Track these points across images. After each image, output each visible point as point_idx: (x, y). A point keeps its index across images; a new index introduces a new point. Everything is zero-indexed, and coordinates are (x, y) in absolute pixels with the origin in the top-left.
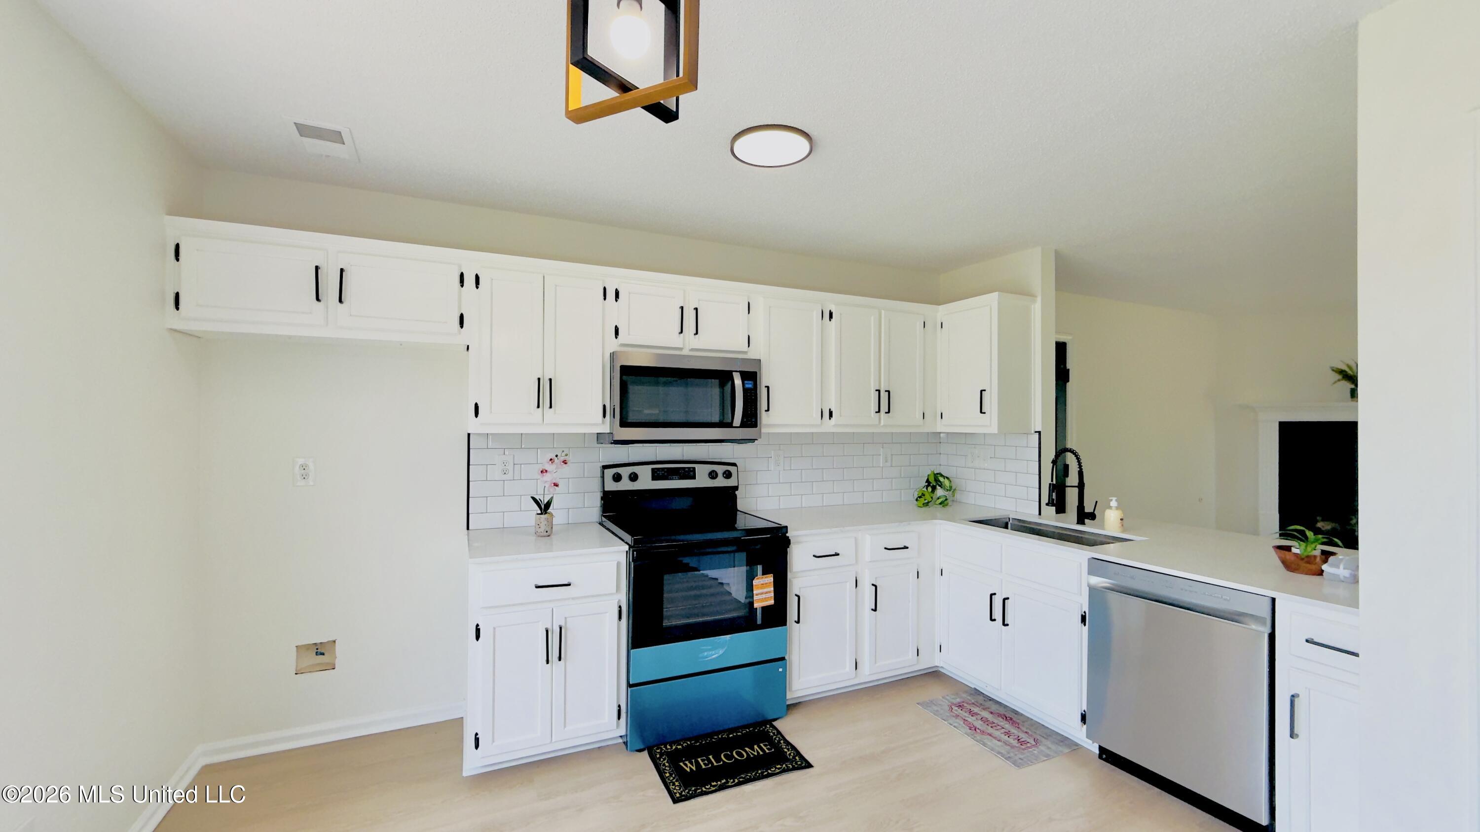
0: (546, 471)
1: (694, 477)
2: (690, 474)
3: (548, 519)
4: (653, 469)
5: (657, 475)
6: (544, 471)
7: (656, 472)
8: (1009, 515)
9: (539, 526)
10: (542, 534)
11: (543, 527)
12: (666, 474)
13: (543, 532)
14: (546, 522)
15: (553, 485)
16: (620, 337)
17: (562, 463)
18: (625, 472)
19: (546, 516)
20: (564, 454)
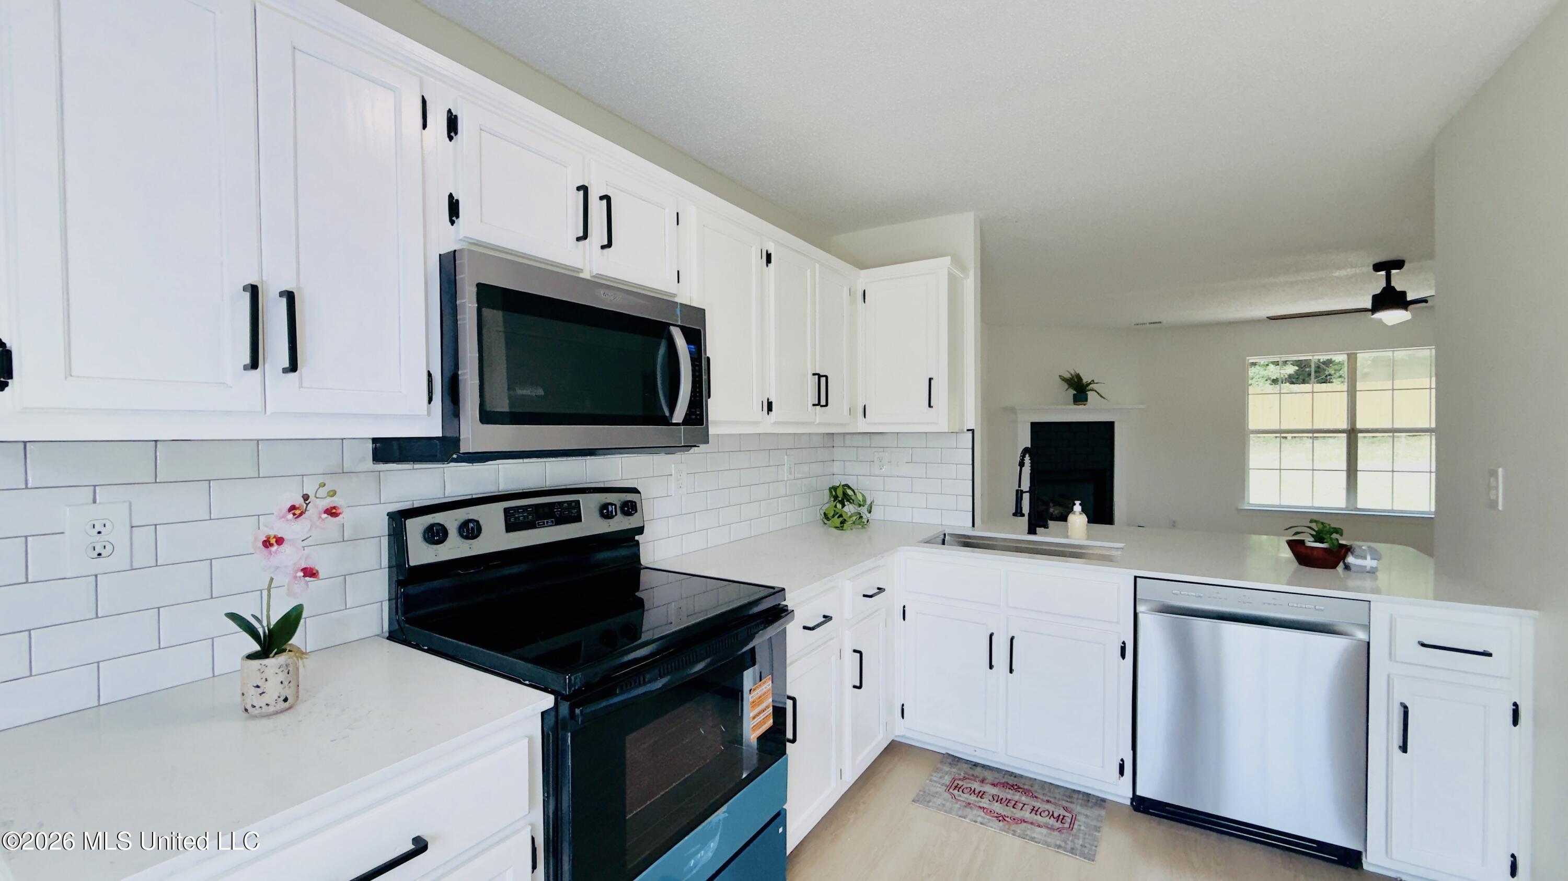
0: (280, 541)
1: (578, 519)
2: (571, 514)
3: (287, 666)
4: (506, 511)
5: (513, 523)
6: (273, 541)
7: (513, 515)
8: (945, 530)
9: (260, 691)
10: (271, 709)
11: (273, 690)
12: (530, 517)
13: (272, 702)
14: (282, 676)
15: (302, 574)
16: (460, 221)
17: (325, 516)
18: (451, 520)
19: (282, 659)
20: (323, 492)
